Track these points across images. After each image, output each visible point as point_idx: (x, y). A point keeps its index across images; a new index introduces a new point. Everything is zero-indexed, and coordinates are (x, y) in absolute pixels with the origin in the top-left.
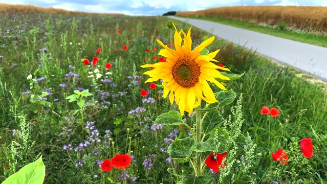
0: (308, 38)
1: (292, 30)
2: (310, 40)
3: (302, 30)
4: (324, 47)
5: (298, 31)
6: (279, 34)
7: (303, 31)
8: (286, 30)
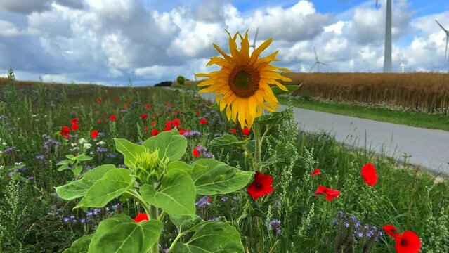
0: (339, 109)
1: (319, 101)
2: (342, 111)
3: (330, 100)
4: (359, 117)
5: (327, 101)
6: (304, 105)
7: (332, 101)
8: (312, 101)
